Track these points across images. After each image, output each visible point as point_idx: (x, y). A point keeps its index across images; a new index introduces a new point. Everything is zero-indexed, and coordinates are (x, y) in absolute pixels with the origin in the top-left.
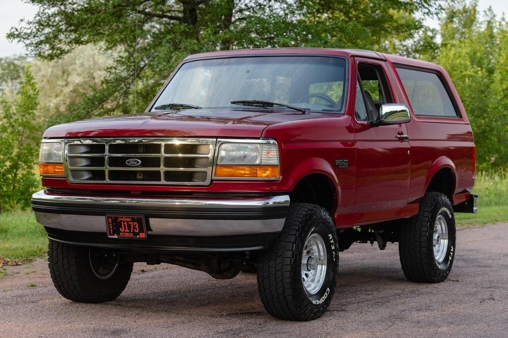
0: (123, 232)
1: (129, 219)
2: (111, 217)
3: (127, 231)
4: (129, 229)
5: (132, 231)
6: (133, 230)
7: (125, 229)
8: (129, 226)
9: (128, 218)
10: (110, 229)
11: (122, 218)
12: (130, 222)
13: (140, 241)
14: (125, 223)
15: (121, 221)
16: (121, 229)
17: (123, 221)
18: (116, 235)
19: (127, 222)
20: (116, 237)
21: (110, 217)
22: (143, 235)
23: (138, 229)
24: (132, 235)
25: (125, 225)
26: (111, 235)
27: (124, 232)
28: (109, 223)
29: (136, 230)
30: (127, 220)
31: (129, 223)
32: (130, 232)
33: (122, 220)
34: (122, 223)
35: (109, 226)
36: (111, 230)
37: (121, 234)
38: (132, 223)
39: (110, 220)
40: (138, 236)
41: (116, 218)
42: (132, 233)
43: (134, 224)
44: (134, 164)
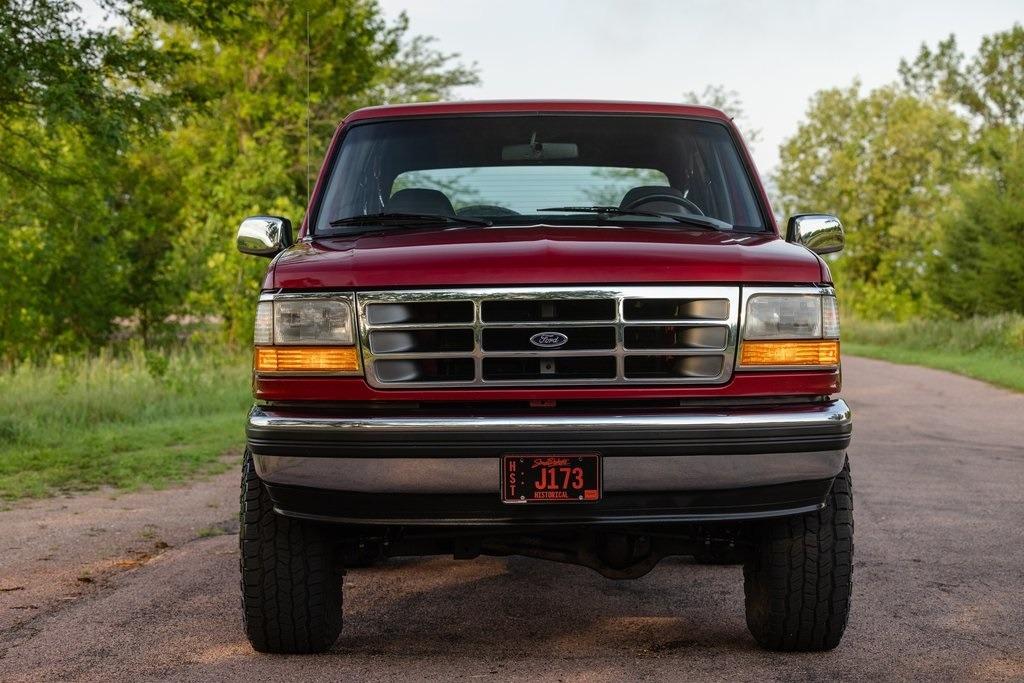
0: (542, 490)
1: (564, 462)
2: (517, 460)
3: (554, 486)
4: (560, 481)
5: (565, 487)
6: (570, 484)
7: (549, 482)
8: (560, 479)
9: (561, 459)
10: (509, 484)
11: (545, 460)
12: (563, 467)
13: (588, 507)
14: (552, 471)
15: (542, 467)
16: (537, 483)
17: (546, 467)
18: (523, 497)
19: (557, 468)
20: (523, 501)
21: (513, 460)
22: (592, 495)
23: (581, 484)
24: (565, 495)
25: (548, 476)
26: (510, 497)
27: (546, 489)
28: (509, 473)
29: (578, 484)
31: (561, 470)
32: (561, 489)
33: (544, 464)
34: (544, 470)
35: (508, 479)
36: (513, 487)
37: (536, 495)
38: (568, 470)
39: (513, 466)
40: (581, 498)
41: (530, 461)
42: (565, 490)
43: (574, 472)
44: (552, 343)
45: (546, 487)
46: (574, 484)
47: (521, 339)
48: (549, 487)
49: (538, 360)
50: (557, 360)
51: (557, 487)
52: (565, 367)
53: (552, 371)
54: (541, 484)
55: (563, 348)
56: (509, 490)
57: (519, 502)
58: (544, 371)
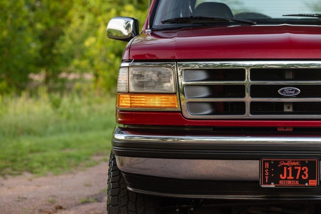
0: (283, 180)
1: (297, 163)
2: (270, 162)
3: (291, 177)
5: (297, 178)
6: (300, 176)
7: (288, 175)
8: (295, 172)
9: (296, 161)
10: (264, 176)
11: (286, 162)
12: (297, 166)
13: (311, 190)
14: (290, 169)
15: (284, 166)
16: (281, 176)
17: (286, 166)
18: (273, 183)
19: (293, 167)
20: (273, 185)
21: (267, 161)
22: (313, 183)
23: (307, 176)
24: (297, 182)
25: (288, 171)
26: (265, 183)
27: (286, 179)
28: (264, 169)
29: (305, 176)
30: (292, 164)
31: (296, 168)
32: (295, 179)
34: (285, 168)
35: (264, 172)
36: (267, 177)
37: (280, 182)
38: (299, 168)
39: (267, 165)
40: (307, 184)
41: (277, 163)
42: (297, 180)
43: (303, 169)
44: (291, 94)
45: (287, 178)
46: (303, 176)
47: (273, 91)
48: (288, 178)
49: (282, 104)
50: (294, 104)
51: (293, 178)
52: (298, 108)
53: (291, 110)
54: (283, 176)
55: (298, 96)
56: (265, 179)
57: (271, 186)
58: (286, 110)
